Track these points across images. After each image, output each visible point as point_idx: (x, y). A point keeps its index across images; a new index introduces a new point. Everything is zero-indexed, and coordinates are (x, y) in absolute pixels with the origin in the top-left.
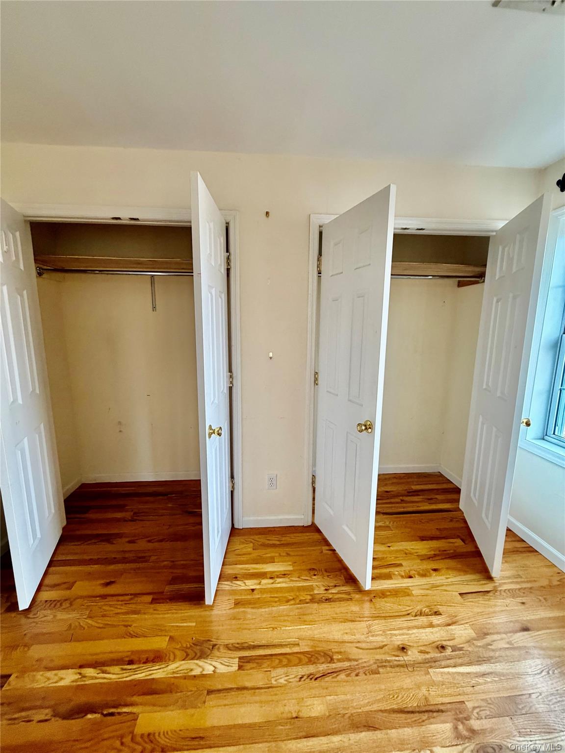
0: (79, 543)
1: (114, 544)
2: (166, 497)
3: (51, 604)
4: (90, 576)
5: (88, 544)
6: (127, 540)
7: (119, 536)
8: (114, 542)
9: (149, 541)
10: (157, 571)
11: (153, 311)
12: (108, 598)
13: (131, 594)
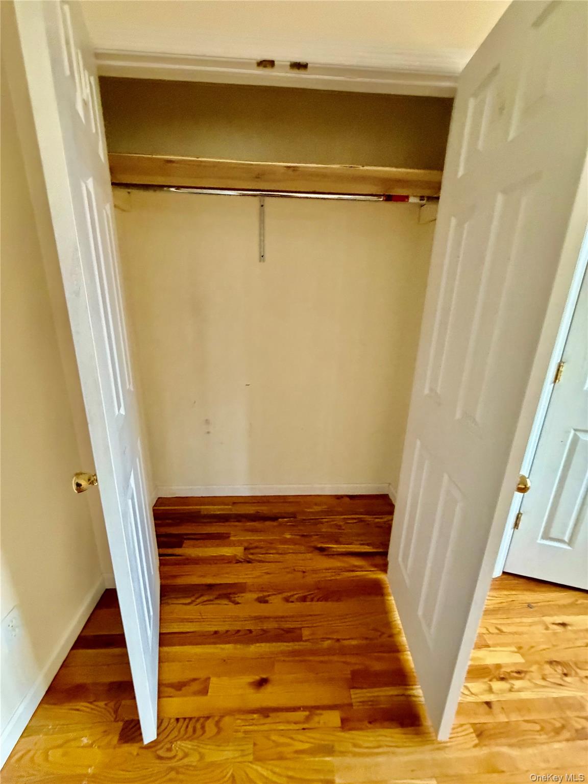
0: (188, 601)
1: (238, 603)
2: (275, 524)
3: (187, 727)
4: (227, 666)
5: (203, 603)
6: (255, 596)
7: (239, 588)
8: (238, 600)
9: (287, 600)
10: (322, 658)
11: (260, 261)
12: (271, 715)
13: (305, 708)
